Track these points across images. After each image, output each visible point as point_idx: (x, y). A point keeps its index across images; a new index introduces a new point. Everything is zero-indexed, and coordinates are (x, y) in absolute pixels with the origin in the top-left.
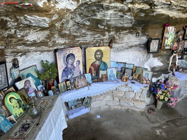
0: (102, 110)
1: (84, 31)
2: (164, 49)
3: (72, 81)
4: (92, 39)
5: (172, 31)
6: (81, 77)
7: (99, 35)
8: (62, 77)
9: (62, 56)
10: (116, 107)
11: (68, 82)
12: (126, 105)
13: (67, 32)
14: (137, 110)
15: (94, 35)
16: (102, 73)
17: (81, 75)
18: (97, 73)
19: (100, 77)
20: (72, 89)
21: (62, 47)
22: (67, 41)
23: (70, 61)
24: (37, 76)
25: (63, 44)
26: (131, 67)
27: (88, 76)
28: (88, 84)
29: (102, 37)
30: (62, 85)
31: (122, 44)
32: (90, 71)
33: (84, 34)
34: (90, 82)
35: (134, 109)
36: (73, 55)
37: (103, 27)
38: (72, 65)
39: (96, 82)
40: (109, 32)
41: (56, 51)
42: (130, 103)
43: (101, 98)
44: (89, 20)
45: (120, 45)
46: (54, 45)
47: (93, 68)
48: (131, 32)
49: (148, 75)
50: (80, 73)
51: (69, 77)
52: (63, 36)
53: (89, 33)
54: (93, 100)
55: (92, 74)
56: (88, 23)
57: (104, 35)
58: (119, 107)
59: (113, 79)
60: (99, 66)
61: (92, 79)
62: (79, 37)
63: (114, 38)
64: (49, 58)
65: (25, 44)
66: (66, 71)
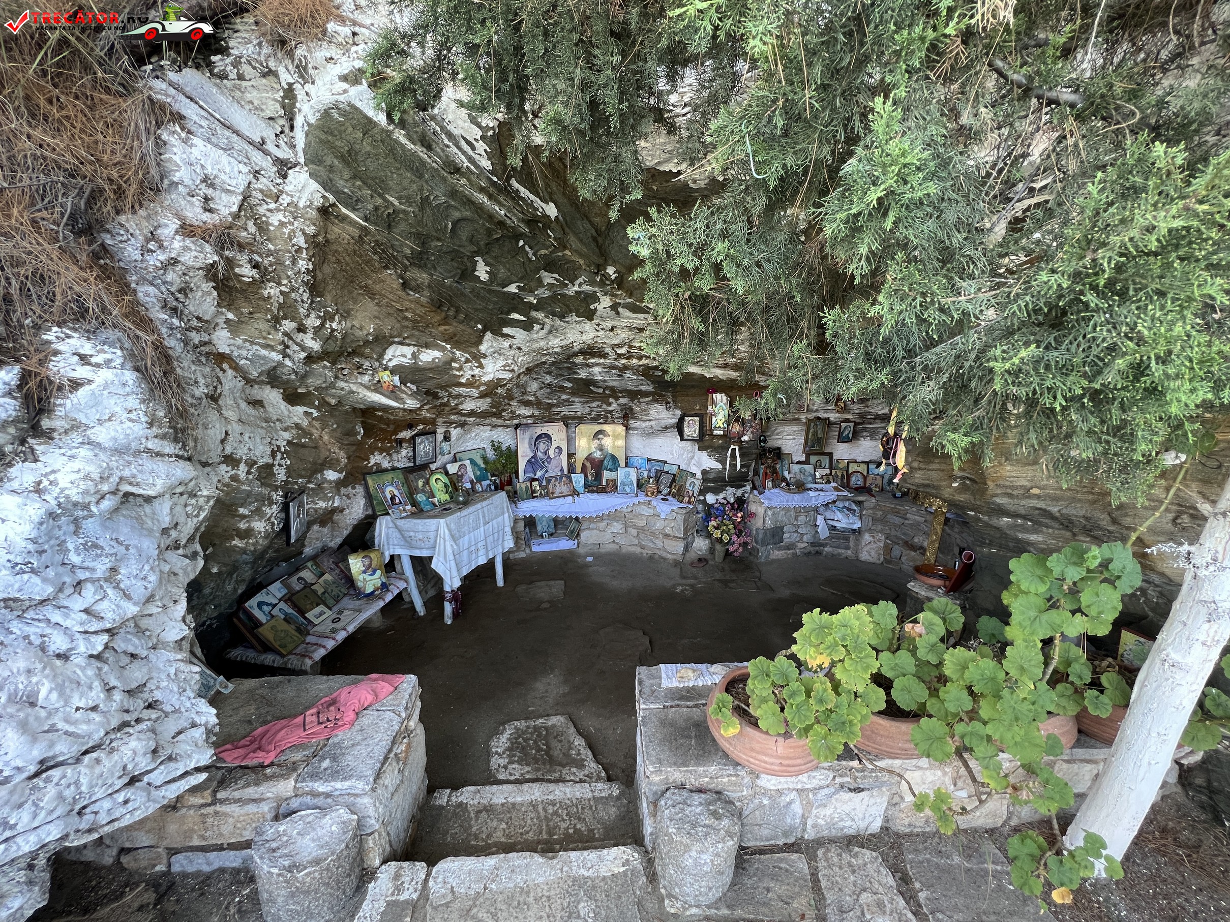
0: (602, 550)
1: (564, 397)
2: (712, 434)
3: (544, 483)
4: (587, 410)
6: (561, 478)
7: (598, 403)
8: (525, 472)
9: (527, 436)
10: (632, 549)
11: (535, 483)
12: (651, 545)
13: (532, 398)
14: (669, 556)
15: (587, 402)
16: (607, 475)
17: (563, 475)
18: (598, 476)
19: (604, 483)
20: (541, 496)
21: (530, 421)
22: (536, 412)
23: (542, 446)
24: (483, 466)
25: (530, 417)
26: (674, 470)
27: (578, 479)
28: (575, 493)
29: (604, 406)
30: (524, 486)
31: (651, 423)
32: (584, 470)
33: (567, 400)
34: (581, 490)
35: (664, 554)
36: (548, 437)
37: (601, 391)
38: (545, 453)
39: (592, 492)
40: (617, 399)
41: (517, 427)
42: (657, 541)
43: (602, 525)
44: (568, 380)
45: (647, 423)
46: (511, 419)
47: (588, 465)
48: (657, 401)
49: (693, 486)
50: (562, 470)
51: (539, 474)
52: (527, 404)
53: (577, 400)
54: (585, 525)
55: (586, 476)
56: (568, 385)
57: (610, 404)
58: (638, 550)
59: (627, 488)
60: (602, 461)
61: (586, 486)
62: (557, 406)
63: (631, 409)
64: (505, 437)
65: (459, 413)
66: (533, 463)
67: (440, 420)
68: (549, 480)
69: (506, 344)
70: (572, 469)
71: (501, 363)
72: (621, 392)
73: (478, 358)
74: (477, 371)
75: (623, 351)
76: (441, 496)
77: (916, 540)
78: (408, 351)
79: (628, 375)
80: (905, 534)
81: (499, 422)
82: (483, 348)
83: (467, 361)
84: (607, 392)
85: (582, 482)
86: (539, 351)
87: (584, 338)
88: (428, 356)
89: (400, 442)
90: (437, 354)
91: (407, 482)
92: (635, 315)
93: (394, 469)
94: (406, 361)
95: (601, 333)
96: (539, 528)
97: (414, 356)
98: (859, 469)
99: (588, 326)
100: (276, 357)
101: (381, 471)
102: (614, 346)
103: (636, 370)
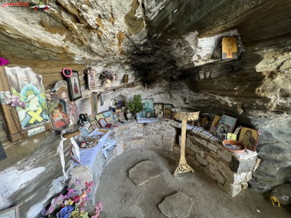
2: (25, 137)
5: (29, 82)
77: (135, 136)
80: (130, 136)
98: (101, 117)
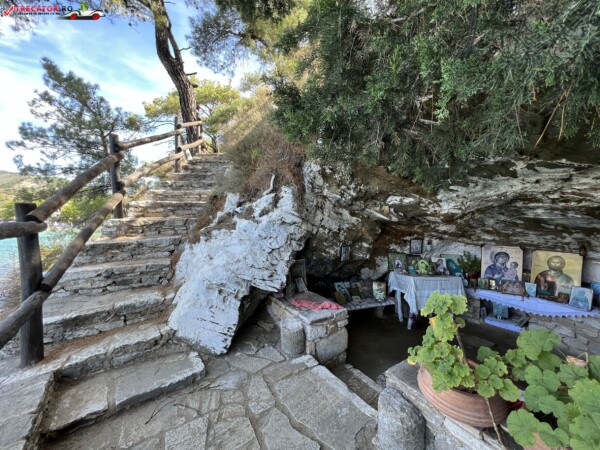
1: (518, 230)
3: (500, 283)
4: (542, 241)
6: (515, 283)
8: (486, 273)
9: (489, 252)
11: (493, 281)
13: (491, 229)
15: (541, 235)
17: (517, 281)
19: (556, 295)
20: (496, 290)
22: (497, 238)
23: (501, 260)
27: (531, 287)
29: (559, 239)
30: (483, 282)
32: (537, 281)
33: (522, 233)
34: (532, 294)
36: (507, 255)
37: (552, 227)
38: (503, 264)
39: (543, 298)
41: (482, 246)
44: (520, 219)
46: (477, 240)
47: (542, 279)
50: (517, 278)
51: (496, 276)
52: (488, 232)
53: (531, 233)
54: (533, 320)
55: (539, 286)
56: (520, 222)
59: (581, 304)
62: (514, 236)
63: (589, 243)
64: (474, 251)
65: (437, 231)
66: (492, 269)
67: (426, 234)
68: (504, 282)
69: (454, 195)
70: (526, 279)
71: (453, 204)
72: (574, 229)
73: (437, 202)
74: (437, 209)
75: (556, 196)
76: (422, 270)
78: (398, 198)
79: (571, 214)
81: (469, 241)
82: (439, 197)
83: (430, 203)
84: (559, 228)
85: (534, 289)
86: (481, 199)
87: (514, 189)
88: (407, 201)
89: (405, 241)
90: (411, 199)
91: (407, 260)
92: (553, 170)
93: (403, 253)
94: (397, 203)
95: (528, 185)
96: (495, 311)
97: (401, 200)
99: (515, 182)
100: (339, 197)
101: (396, 252)
102: (544, 194)
103: (577, 210)
